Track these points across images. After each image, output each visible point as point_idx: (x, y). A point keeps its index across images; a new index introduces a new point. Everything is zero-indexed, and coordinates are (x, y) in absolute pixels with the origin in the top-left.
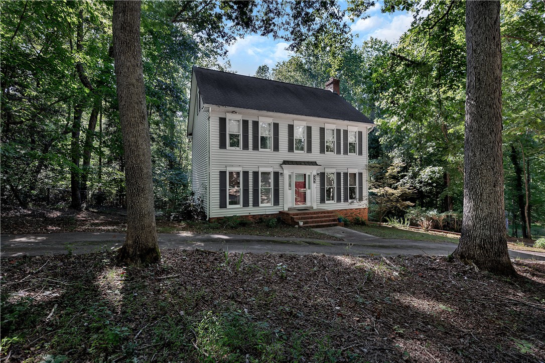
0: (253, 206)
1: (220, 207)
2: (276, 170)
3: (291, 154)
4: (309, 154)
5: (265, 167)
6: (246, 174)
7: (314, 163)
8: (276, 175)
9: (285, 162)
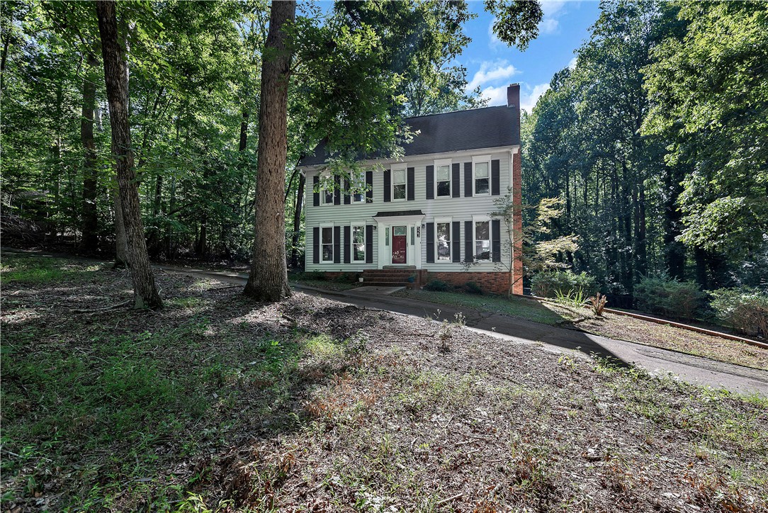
0: (345, 262)
1: (314, 263)
2: (369, 224)
3: (388, 203)
4: (412, 202)
5: (357, 220)
6: (337, 229)
7: (418, 212)
8: (370, 229)
9: (380, 214)
